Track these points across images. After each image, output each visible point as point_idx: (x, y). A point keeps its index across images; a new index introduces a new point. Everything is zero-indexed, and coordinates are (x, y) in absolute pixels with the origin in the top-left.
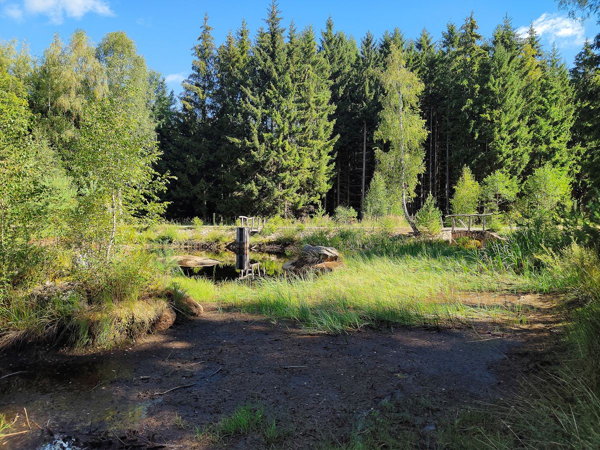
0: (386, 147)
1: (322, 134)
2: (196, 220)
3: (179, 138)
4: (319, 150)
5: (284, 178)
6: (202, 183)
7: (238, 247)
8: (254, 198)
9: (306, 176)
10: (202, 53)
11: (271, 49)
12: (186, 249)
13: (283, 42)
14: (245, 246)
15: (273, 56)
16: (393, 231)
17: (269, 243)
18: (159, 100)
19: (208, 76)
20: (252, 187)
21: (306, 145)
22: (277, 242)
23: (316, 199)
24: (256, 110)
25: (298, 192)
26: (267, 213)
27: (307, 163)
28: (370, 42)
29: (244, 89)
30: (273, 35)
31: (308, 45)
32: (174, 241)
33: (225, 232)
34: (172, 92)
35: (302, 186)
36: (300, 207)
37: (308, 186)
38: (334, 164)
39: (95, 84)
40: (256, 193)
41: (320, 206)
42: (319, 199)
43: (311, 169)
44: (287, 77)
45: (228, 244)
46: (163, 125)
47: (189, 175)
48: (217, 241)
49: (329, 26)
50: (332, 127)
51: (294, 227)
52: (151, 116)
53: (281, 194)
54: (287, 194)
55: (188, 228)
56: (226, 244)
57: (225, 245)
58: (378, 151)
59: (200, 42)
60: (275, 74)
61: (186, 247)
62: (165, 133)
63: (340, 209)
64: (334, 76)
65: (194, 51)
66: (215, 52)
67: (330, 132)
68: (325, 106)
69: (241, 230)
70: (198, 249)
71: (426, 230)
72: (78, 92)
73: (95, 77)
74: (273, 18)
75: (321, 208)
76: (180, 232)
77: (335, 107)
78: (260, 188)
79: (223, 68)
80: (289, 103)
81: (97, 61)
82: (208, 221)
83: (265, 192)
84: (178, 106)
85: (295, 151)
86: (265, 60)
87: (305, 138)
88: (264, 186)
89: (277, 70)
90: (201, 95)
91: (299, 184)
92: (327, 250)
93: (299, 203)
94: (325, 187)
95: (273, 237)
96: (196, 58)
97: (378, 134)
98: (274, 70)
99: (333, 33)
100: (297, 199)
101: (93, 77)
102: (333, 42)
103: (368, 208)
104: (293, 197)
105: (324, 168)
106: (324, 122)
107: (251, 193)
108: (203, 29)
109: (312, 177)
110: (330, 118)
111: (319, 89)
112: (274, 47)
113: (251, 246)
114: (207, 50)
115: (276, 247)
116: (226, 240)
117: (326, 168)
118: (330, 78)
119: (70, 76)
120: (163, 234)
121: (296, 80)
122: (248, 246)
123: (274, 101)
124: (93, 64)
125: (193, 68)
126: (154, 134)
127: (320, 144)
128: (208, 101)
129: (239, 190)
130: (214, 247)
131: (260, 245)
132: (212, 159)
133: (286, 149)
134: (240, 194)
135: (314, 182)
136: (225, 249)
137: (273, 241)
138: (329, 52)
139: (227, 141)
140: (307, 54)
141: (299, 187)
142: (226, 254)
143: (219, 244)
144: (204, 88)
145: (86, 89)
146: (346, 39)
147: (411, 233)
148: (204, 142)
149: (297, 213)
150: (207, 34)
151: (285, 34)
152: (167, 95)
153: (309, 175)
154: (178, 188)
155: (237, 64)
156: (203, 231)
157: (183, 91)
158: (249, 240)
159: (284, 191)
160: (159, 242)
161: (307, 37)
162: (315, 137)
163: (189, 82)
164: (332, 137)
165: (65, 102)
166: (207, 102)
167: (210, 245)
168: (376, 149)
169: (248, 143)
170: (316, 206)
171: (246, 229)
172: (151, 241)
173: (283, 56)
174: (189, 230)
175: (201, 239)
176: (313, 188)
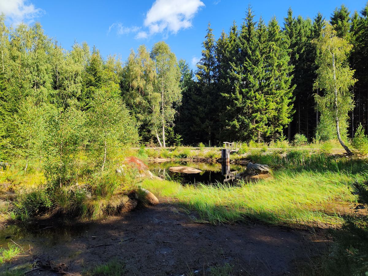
1: (284, 85)
2: (201, 144)
3: (194, 97)
4: (282, 97)
5: (256, 116)
6: (207, 122)
7: (223, 161)
8: (237, 130)
9: (272, 114)
10: (208, 46)
11: (248, 36)
12: (194, 161)
13: (255, 30)
14: (227, 160)
15: (248, 41)
16: (331, 152)
17: (242, 159)
18: (185, 75)
19: (211, 58)
20: (235, 122)
21: (272, 94)
22: (249, 158)
23: (280, 129)
24: (238, 75)
25: (266, 125)
26: (246, 139)
27: (273, 105)
28: (320, 19)
29: (231, 64)
30: (249, 27)
32: (188, 157)
33: (215, 152)
34: (192, 71)
36: (268, 134)
37: (274, 121)
38: (293, 105)
40: (238, 127)
42: (282, 129)
43: (276, 109)
44: (258, 53)
45: (218, 159)
46: (186, 90)
47: (200, 118)
48: (211, 157)
49: (290, 13)
50: (290, 81)
51: (260, 149)
52: (180, 86)
53: (254, 127)
54: (258, 127)
55: (197, 149)
57: (216, 160)
59: (206, 39)
60: (250, 52)
62: (188, 94)
63: (297, 136)
65: (203, 45)
66: (215, 44)
67: (289, 83)
69: (224, 151)
70: (201, 161)
74: (249, 16)
75: (283, 135)
76: (191, 151)
77: (293, 67)
78: (240, 123)
79: (219, 52)
80: (259, 69)
82: (206, 144)
83: (244, 126)
84: (196, 79)
85: (263, 99)
86: (243, 44)
87: (271, 90)
88: (243, 122)
89: (251, 49)
90: (207, 70)
91: (267, 120)
92: (261, 167)
93: (267, 132)
94: (286, 120)
95: (245, 155)
96: (204, 49)
98: (249, 49)
100: (266, 130)
103: (317, 134)
104: (263, 128)
105: (285, 107)
106: (285, 77)
107: (234, 126)
108: (208, 31)
109: (277, 115)
110: (290, 75)
113: (230, 161)
114: (210, 43)
115: (246, 161)
116: (217, 156)
117: (288, 108)
118: (289, 48)
120: (183, 153)
121: (264, 53)
122: (229, 160)
123: (249, 69)
125: (202, 55)
126: (181, 96)
127: (283, 92)
128: (211, 73)
129: (229, 125)
130: (210, 160)
131: (236, 160)
133: (257, 98)
134: (229, 128)
135: (278, 118)
136: (216, 162)
137: (245, 157)
138: (289, 30)
139: (221, 95)
141: (267, 122)
143: (212, 159)
144: (208, 65)
147: (345, 153)
148: (208, 98)
149: (267, 139)
150: (210, 33)
152: (189, 72)
153: (274, 113)
154: (194, 126)
155: (228, 49)
156: (205, 151)
157: (197, 69)
158: (229, 157)
159: (256, 125)
160: (180, 157)
161: (273, 24)
162: (279, 88)
163: (200, 63)
164: (291, 86)
165: (135, 84)
167: (207, 160)
168: (315, 95)
169: (233, 96)
170: (280, 133)
171: (227, 150)
172: (176, 156)
174: (197, 150)
175: (202, 156)
176: (278, 122)
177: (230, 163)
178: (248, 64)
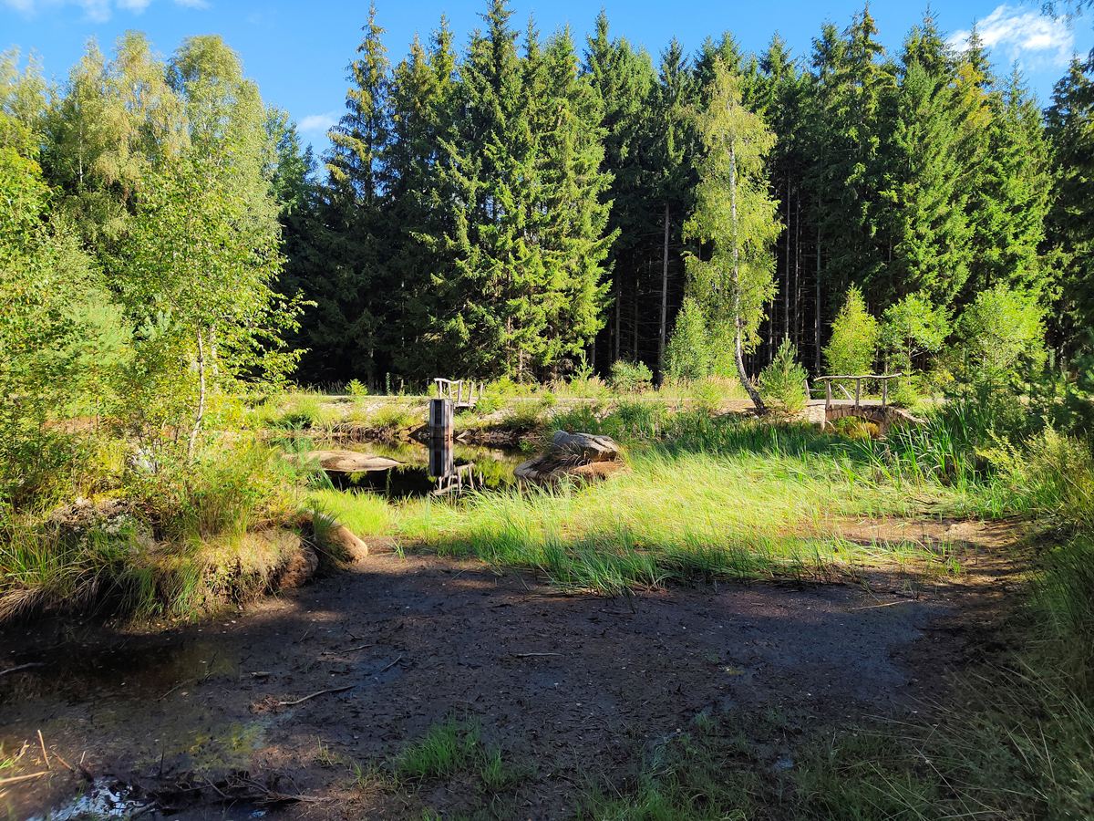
0: (706, 251)
1: (588, 227)
2: (355, 385)
3: (323, 233)
4: (582, 257)
5: (518, 308)
6: (366, 317)
7: (432, 435)
8: (462, 345)
9: (558, 305)
10: (367, 77)
11: (493, 69)
12: (336, 438)
13: (515, 55)
14: (446, 433)
15: (496, 82)
16: (718, 407)
17: (490, 428)
18: (286, 162)
19: (376, 118)
20: (459, 324)
21: (559, 247)
22: (507, 426)
23: (577, 348)
24: (467, 183)
25: (542, 334)
26: (486, 373)
27: (560, 280)
28: (677, 59)
29: (444, 145)
30: (497, 44)
31: (562, 62)
32: (314, 423)
33: (408, 408)
34: (309, 149)
35: (549, 322)
36: (547, 361)
37: (562, 324)
38: (610, 282)
39: (165, 132)
40: (465, 335)
41: (583, 361)
42: (581, 348)
43: (567, 292)
44: (523, 123)
45: (414, 429)
46: (293, 209)
47: (341, 302)
48: (394, 424)
49: (602, 27)
50: (606, 215)
51: (536, 399)
52: (271, 193)
53: (512, 337)
54: (522, 338)
55: (341, 400)
56: (409, 429)
57: (409, 432)
58: (691, 259)
59: (362, 56)
60: (500, 115)
61: (335, 434)
62: (296, 225)
63: (619, 366)
64: (609, 121)
65: (350, 73)
66: (389, 76)
67: (602, 224)
68: (592, 174)
69: (438, 404)
70: (358, 439)
71: (779, 405)
72: (134, 148)
73: (166, 119)
74: (497, 11)
75: (585, 364)
76: (324, 407)
77: (611, 177)
78: (473, 326)
79: (403, 104)
80: (527, 169)
81: (169, 89)
82: (378, 387)
83: (483, 334)
84: (321, 175)
85: (537, 259)
86: (482, 90)
87: (557, 235)
88: (480, 322)
89: (504, 108)
90: (363, 155)
91: (544, 320)
92: (596, 442)
93: (544, 353)
94: (592, 324)
95: (497, 417)
96: (354, 86)
97: (690, 227)
98: (499, 108)
99: (609, 41)
100: (542, 348)
101: (161, 120)
102: (609, 57)
103: (673, 363)
104: (534, 344)
105: (592, 290)
106: (592, 205)
107: (454, 335)
108: (367, 31)
109: (567, 306)
110: (602, 198)
111: (582, 143)
112: (498, 66)
113: (456, 434)
114: (374, 71)
115: (502, 435)
116: (411, 422)
117: (596, 289)
118: (602, 125)
119: (118, 117)
120: (295, 412)
121: (539, 126)
122: (451, 432)
123: (498, 165)
124: (161, 95)
125: (348, 104)
126: (276, 226)
127: (583, 245)
128: (377, 166)
129: (433, 330)
130: (389, 434)
131: (472, 432)
132: (383, 272)
133: (521, 254)
134: (435, 337)
135: (572, 317)
136: (408, 439)
137: (497, 423)
138: (601, 76)
139: (412, 239)
140: (559, 77)
141: (545, 326)
142: (410, 448)
143: (397, 430)
144: (369, 140)
145: (149, 141)
146: (632, 52)
147: (751, 409)
148: (370, 241)
149: (540, 372)
150: (374, 40)
151: (520, 41)
152: (300, 154)
153: (562, 302)
154: (322, 327)
155: (431, 97)
156: (367, 406)
157: (331, 146)
158: (453, 422)
159: (517, 333)
160: (286, 427)
161: (561, 46)
162: (576, 232)
163: (339, 129)
164: (606, 232)
165: (110, 166)
166: (374, 167)
167: (381, 432)
168: (687, 255)
169: (451, 242)
170: (577, 360)
171: (447, 402)
172: (272, 423)
173: (516, 83)
174: (342, 404)
175: (364, 420)
176: (571, 328)
177: (455, 441)
178: (495, 152)
